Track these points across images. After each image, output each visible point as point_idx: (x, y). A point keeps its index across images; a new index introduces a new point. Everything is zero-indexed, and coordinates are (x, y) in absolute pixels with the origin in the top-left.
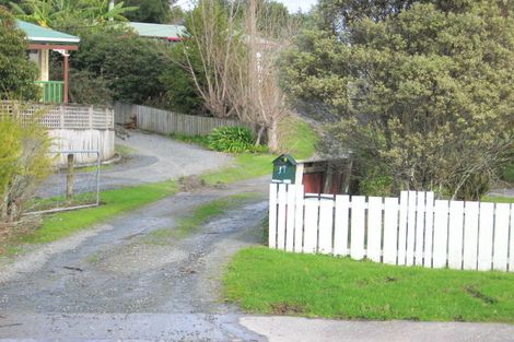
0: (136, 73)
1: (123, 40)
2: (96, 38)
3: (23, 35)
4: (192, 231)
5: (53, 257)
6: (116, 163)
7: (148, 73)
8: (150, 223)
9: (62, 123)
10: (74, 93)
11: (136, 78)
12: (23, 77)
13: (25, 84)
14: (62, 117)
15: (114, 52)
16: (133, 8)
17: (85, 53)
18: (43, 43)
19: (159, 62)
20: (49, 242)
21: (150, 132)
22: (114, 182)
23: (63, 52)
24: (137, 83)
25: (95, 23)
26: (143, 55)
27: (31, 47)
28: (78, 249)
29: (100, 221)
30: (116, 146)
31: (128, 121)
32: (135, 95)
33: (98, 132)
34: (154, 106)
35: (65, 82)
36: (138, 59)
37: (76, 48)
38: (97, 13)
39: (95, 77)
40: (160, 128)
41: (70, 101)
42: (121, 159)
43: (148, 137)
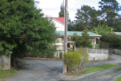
0: (115, 42)
1: (112, 36)
2: (107, 35)
3: (89, 35)
4: (115, 72)
5: (86, 76)
6: (108, 60)
7: (117, 42)
8: (108, 71)
9: (97, 52)
10: (101, 46)
11: (115, 43)
12: (89, 43)
13: (89, 45)
14: (97, 51)
15: (110, 38)
16: (115, 29)
17: (105, 38)
18: (95, 36)
19: (119, 40)
20: (87, 74)
21: (117, 54)
22: (105, 64)
23: (98, 38)
24: (115, 44)
25: (108, 32)
26: (116, 38)
27: (90, 37)
28: (92, 75)
29: (98, 70)
30: (109, 57)
31: (113, 52)
32: (114, 47)
33: (104, 54)
34: (118, 49)
35: (99, 44)
36: (115, 39)
37: (101, 37)
38: (108, 30)
39: (105, 43)
40: (119, 53)
41: (100, 48)
42: (109, 59)
43: (117, 55)
